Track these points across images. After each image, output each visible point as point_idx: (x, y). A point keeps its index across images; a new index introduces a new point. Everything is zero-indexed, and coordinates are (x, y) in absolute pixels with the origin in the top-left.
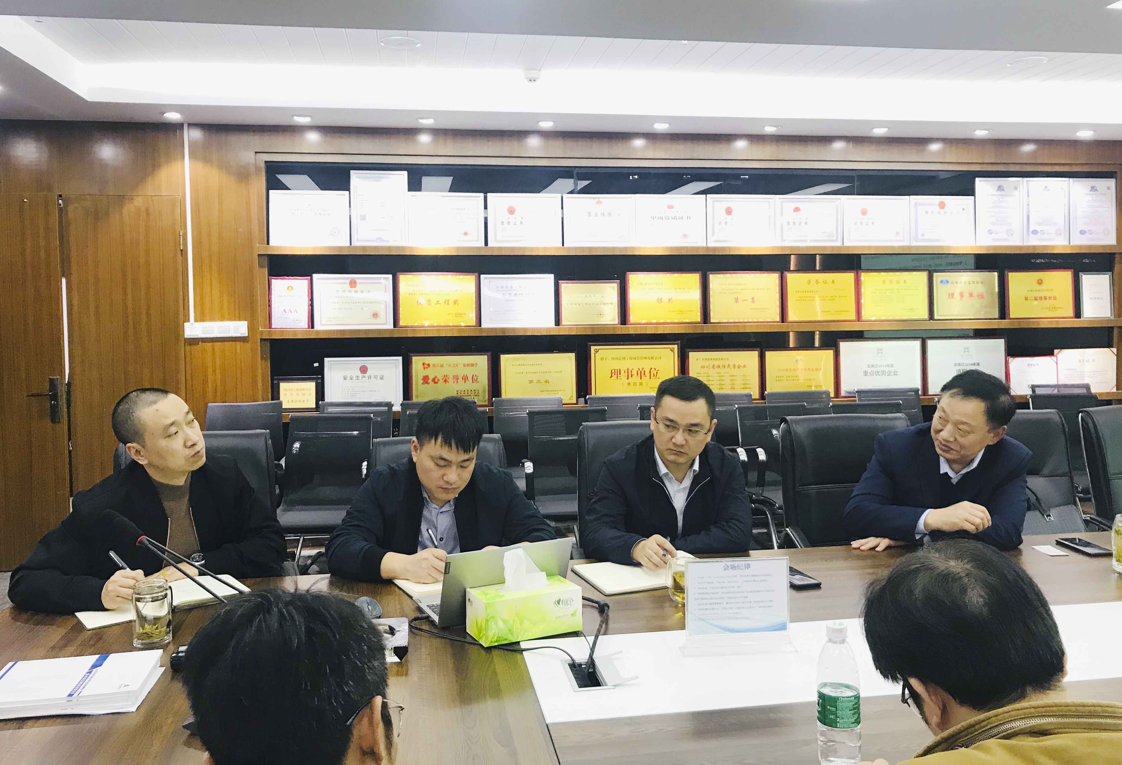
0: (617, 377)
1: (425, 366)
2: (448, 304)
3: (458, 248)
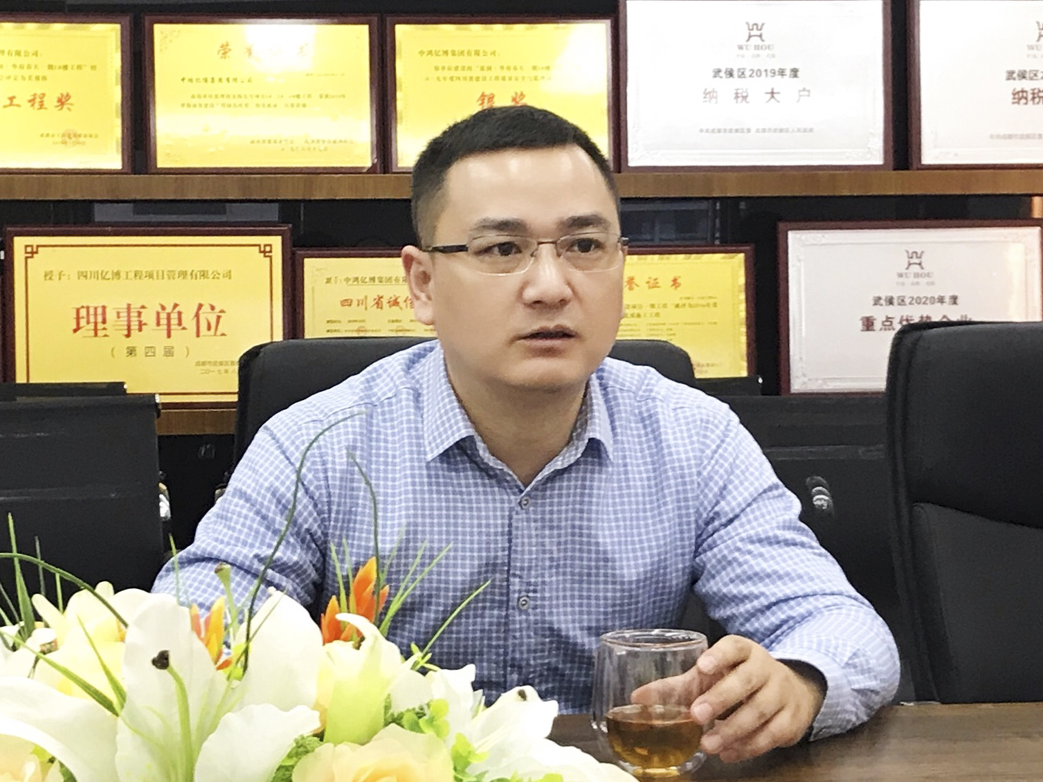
0: (96, 330)
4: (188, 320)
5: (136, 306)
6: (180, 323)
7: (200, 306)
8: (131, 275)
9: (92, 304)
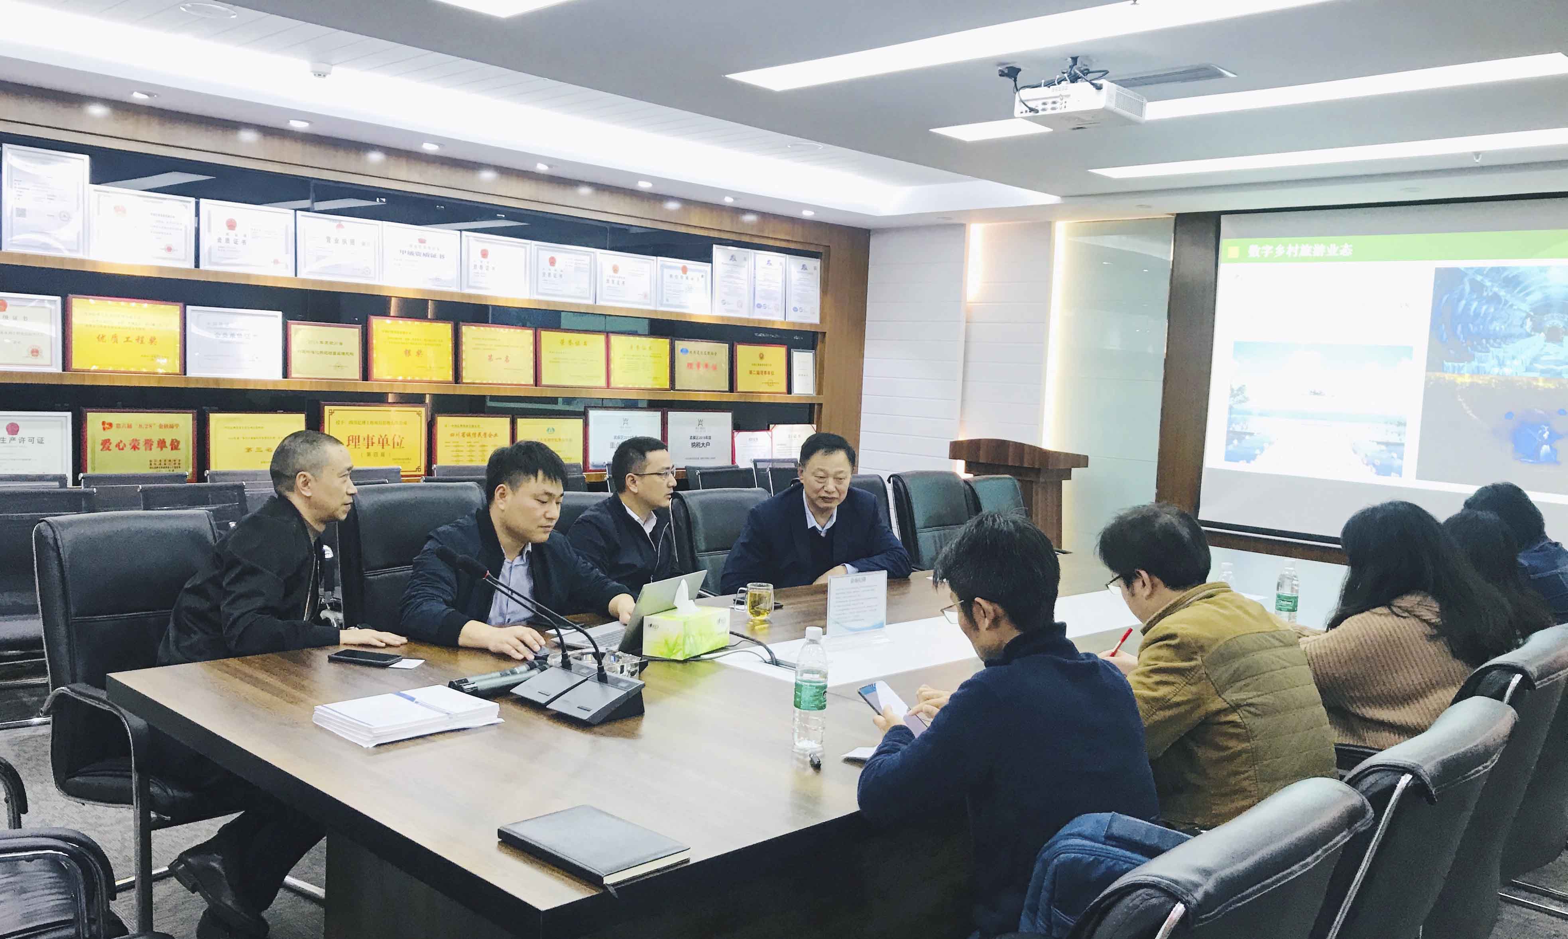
0: (356, 445)
1: (106, 426)
2: (142, 342)
3: (161, 269)
4: (390, 442)
5: (371, 436)
6: (387, 443)
7: (395, 436)
8: (369, 422)
9: (354, 434)
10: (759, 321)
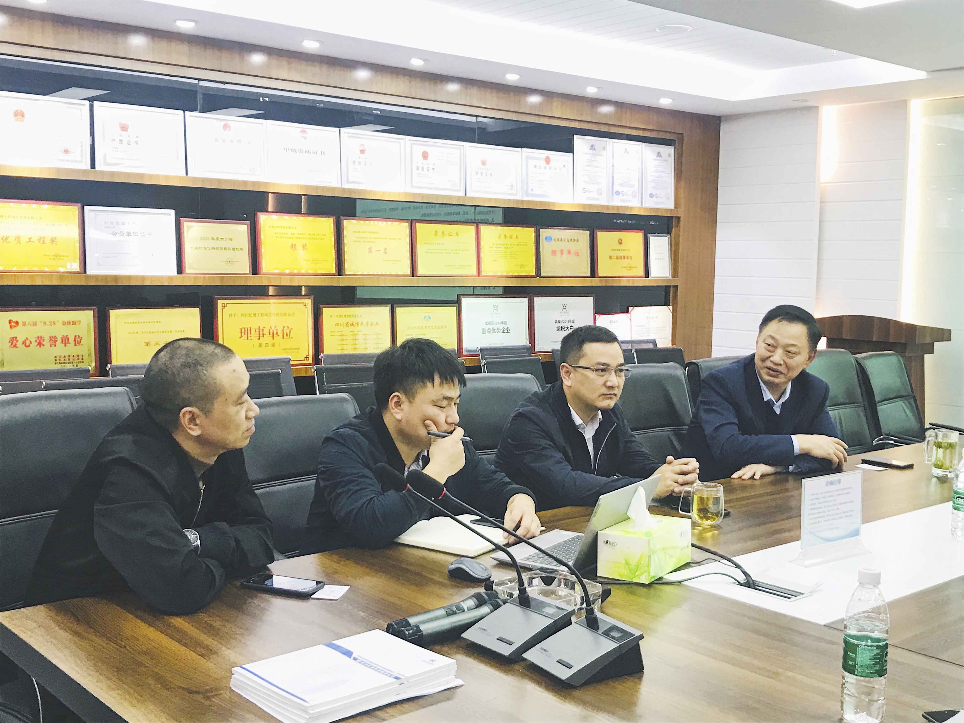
0: (248, 337)
1: (13, 324)
2: (44, 242)
3: (59, 170)
4: (280, 333)
5: (261, 327)
6: (277, 334)
7: (284, 327)
8: (260, 315)
9: (246, 327)
10: (618, 207)
